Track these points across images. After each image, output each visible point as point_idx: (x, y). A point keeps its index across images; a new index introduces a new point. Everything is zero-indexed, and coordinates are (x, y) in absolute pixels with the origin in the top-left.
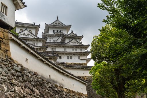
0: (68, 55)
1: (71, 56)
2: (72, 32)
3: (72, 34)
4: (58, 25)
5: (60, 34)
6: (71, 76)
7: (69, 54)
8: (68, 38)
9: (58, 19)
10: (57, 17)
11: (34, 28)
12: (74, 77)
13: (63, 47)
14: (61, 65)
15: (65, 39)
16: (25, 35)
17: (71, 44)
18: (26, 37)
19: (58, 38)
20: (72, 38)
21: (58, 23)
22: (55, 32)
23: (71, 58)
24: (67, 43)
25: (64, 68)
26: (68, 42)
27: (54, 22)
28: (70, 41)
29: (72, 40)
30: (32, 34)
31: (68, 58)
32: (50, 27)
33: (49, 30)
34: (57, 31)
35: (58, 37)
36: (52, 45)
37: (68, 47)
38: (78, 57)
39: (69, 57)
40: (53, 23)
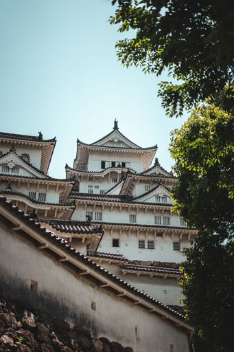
0: (142, 237)
1: (150, 238)
2: (157, 163)
3: (157, 171)
4: (115, 146)
5: (120, 172)
6: (126, 292)
7: (144, 232)
8: (141, 181)
9: (116, 128)
10: (116, 123)
11: (38, 148)
12: (141, 301)
13: (126, 209)
14: (112, 263)
15: (134, 186)
16: (8, 168)
17: (153, 200)
18: (10, 173)
19: (114, 184)
20: (154, 182)
21: (116, 141)
22: (108, 165)
23: (151, 245)
24: (140, 197)
25: (121, 273)
26: (143, 195)
27: (104, 138)
28: (150, 192)
29: (154, 189)
30: (30, 165)
31: (141, 245)
32: (93, 152)
33: (89, 161)
34: (113, 164)
35: (115, 180)
36: (92, 202)
37: (143, 210)
38: (174, 243)
39: (143, 242)
40: (101, 140)
